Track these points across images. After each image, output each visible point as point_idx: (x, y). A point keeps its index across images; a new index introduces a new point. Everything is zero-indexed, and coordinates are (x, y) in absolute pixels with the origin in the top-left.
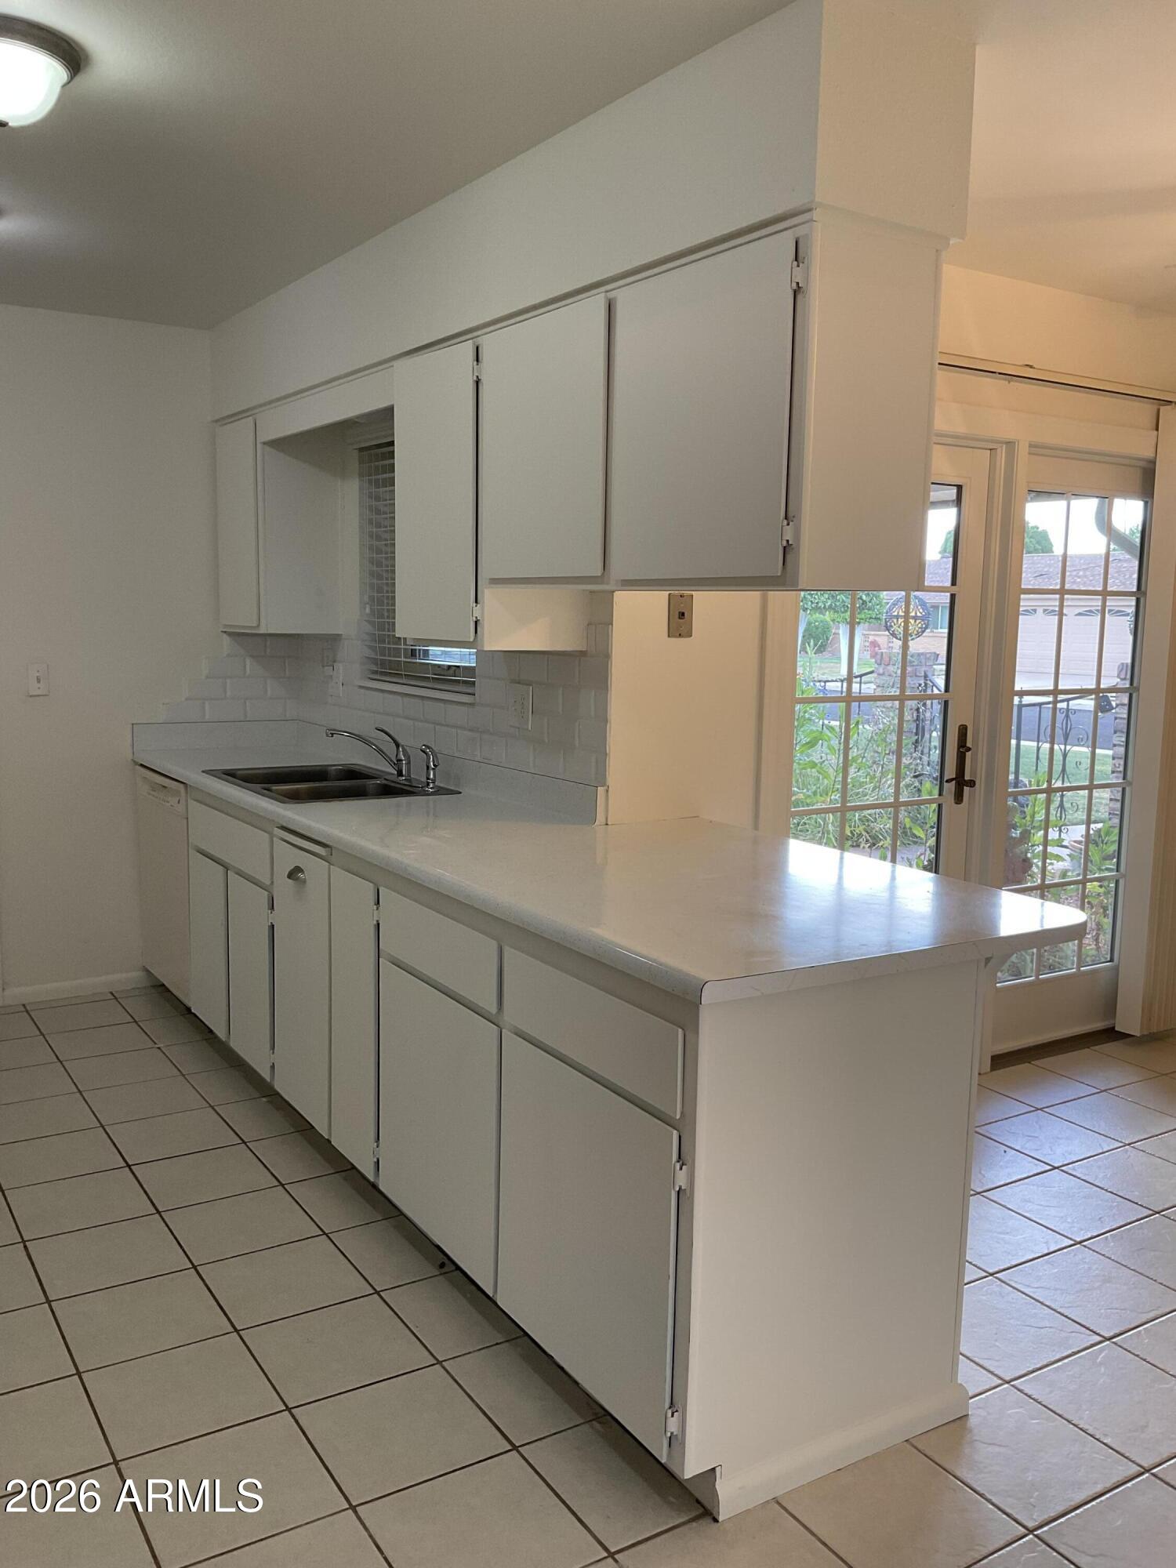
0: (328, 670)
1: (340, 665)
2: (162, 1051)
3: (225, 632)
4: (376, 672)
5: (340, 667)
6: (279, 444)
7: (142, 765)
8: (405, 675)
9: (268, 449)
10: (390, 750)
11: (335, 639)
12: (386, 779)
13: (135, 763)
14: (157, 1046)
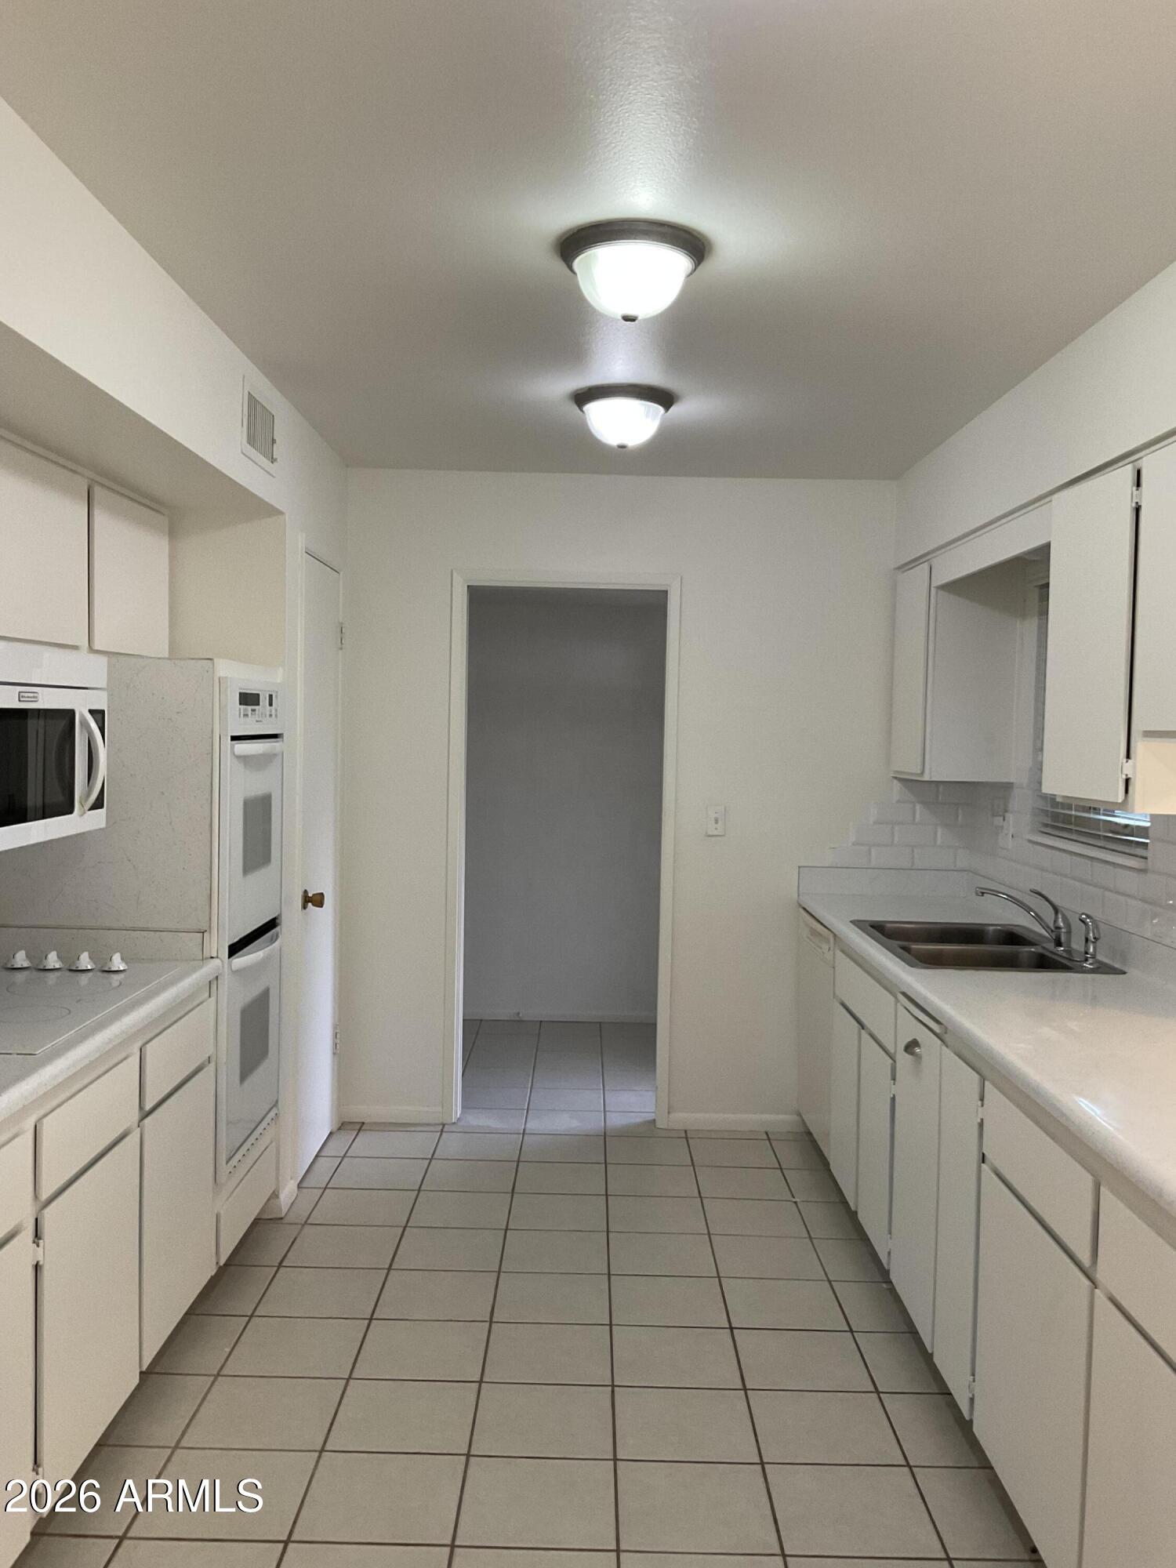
0: (998, 820)
1: (1011, 815)
2: (797, 1207)
3: (896, 778)
4: (1046, 825)
5: (1010, 817)
6: (954, 587)
7: (804, 909)
8: (1076, 830)
9: (941, 592)
10: (1048, 915)
11: (1008, 786)
12: (1044, 948)
13: (800, 905)
14: (794, 1200)
